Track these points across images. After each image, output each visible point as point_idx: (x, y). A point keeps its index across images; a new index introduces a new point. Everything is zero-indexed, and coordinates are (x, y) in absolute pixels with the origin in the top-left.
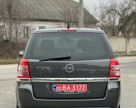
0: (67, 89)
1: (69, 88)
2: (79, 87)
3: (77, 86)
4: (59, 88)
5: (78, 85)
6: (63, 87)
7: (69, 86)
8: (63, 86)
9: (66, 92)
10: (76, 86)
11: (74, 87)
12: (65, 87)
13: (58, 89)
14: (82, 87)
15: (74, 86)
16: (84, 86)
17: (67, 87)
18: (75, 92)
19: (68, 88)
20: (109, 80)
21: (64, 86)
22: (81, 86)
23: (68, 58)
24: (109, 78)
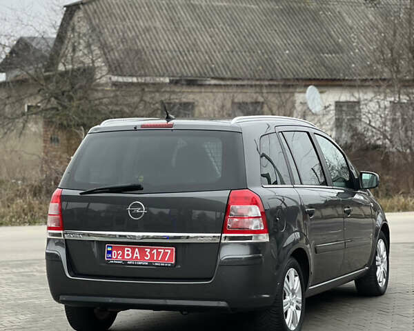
0: (133, 256)
1: (138, 255)
2: (158, 253)
3: (155, 251)
4: (118, 255)
5: (157, 249)
6: (126, 253)
7: (137, 250)
8: (126, 249)
9: (131, 265)
10: (152, 250)
11: (147, 253)
12: (130, 253)
13: (116, 256)
14: (165, 254)
15: (149, 250)
16: (169, 251)
17: (133, 253)
18: (150, 264)
19: (135, 255)
20: (223, 239)
21: (128, 251)
22: (162, 251)
23: (136, 188)
24: (224, 235)
